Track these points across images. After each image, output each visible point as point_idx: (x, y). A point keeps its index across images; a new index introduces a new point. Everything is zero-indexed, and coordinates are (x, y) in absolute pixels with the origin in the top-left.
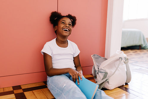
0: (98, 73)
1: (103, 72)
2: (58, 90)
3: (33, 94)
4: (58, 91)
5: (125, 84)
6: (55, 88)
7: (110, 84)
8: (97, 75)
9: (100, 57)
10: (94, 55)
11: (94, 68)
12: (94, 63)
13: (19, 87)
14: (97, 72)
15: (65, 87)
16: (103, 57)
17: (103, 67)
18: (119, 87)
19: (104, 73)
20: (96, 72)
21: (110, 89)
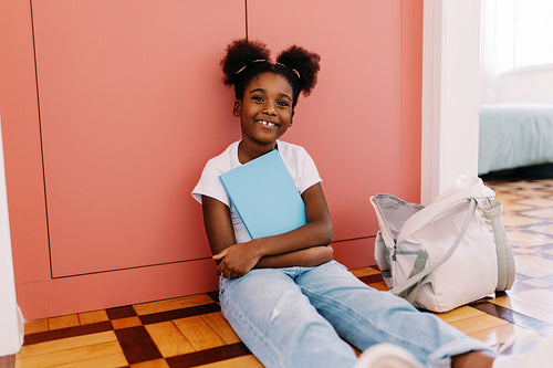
0: (394, 258)
1: (411, 253)
2: (252, 325)
3: (175, 330)
4: (251, 328)
5: (493, 296)
6: (243, 318)
7: (436, 291)
8: (393, 264)
9: (403, 203)
10: (380, 197)
11: (382, 240)
12: (381, 222)
13: (128, 311)
14: (392, 254)
15: (276, 318)
16: (413, 204)
17: (412, 236)
18: (472, 305)
19: (416, 256)
20: (389, 253)
21: (438, 310)
